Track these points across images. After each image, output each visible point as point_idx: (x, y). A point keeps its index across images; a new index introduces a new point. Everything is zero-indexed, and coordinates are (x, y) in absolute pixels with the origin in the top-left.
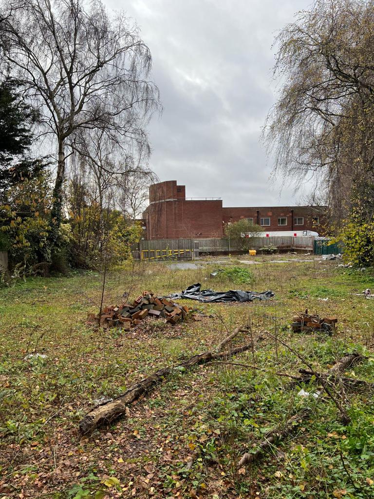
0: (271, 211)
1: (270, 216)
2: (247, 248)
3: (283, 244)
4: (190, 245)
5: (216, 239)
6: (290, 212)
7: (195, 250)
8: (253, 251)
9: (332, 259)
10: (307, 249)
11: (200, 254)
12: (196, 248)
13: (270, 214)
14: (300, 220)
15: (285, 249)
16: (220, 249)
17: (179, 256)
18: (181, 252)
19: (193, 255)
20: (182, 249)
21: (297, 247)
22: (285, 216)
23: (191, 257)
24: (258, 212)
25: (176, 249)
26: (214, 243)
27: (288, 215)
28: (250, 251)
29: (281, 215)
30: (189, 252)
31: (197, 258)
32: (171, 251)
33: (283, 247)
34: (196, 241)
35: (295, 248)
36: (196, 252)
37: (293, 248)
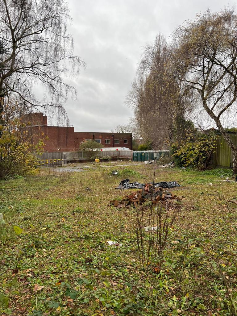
0: (101, 135)
1: (100, 138)
2: (94, 158)
3: (113, 155)
4: (60, 156)
5: (74, 152)
6: (112, 136)
7: (64, 160)
8: (97, 160)
9: (150, 163)
10: (128, 158)
11: (68, 162)
12: (64, 158)
13: (101, 137)
14: (117, 141)
15: (115, 158)
16: (77, 159)
17: (53, 164)
18: (54, 161)
19: (63, 162)
20: (55, 159)
21: (122, 157)
22: (109, 138)
23: (62, 164)
24: (93, 135)
25: (51, 159)
26: (73, 155)
27: (111, 138)
28: (96, 160)
29: (107, 137)
30: (60, 161)
31: (66, 165)
32: (47, 160)
33: (114, 157)
34: (64, 154)
35: (121, 158)
36: (65, 161)
37: (120, 157)
